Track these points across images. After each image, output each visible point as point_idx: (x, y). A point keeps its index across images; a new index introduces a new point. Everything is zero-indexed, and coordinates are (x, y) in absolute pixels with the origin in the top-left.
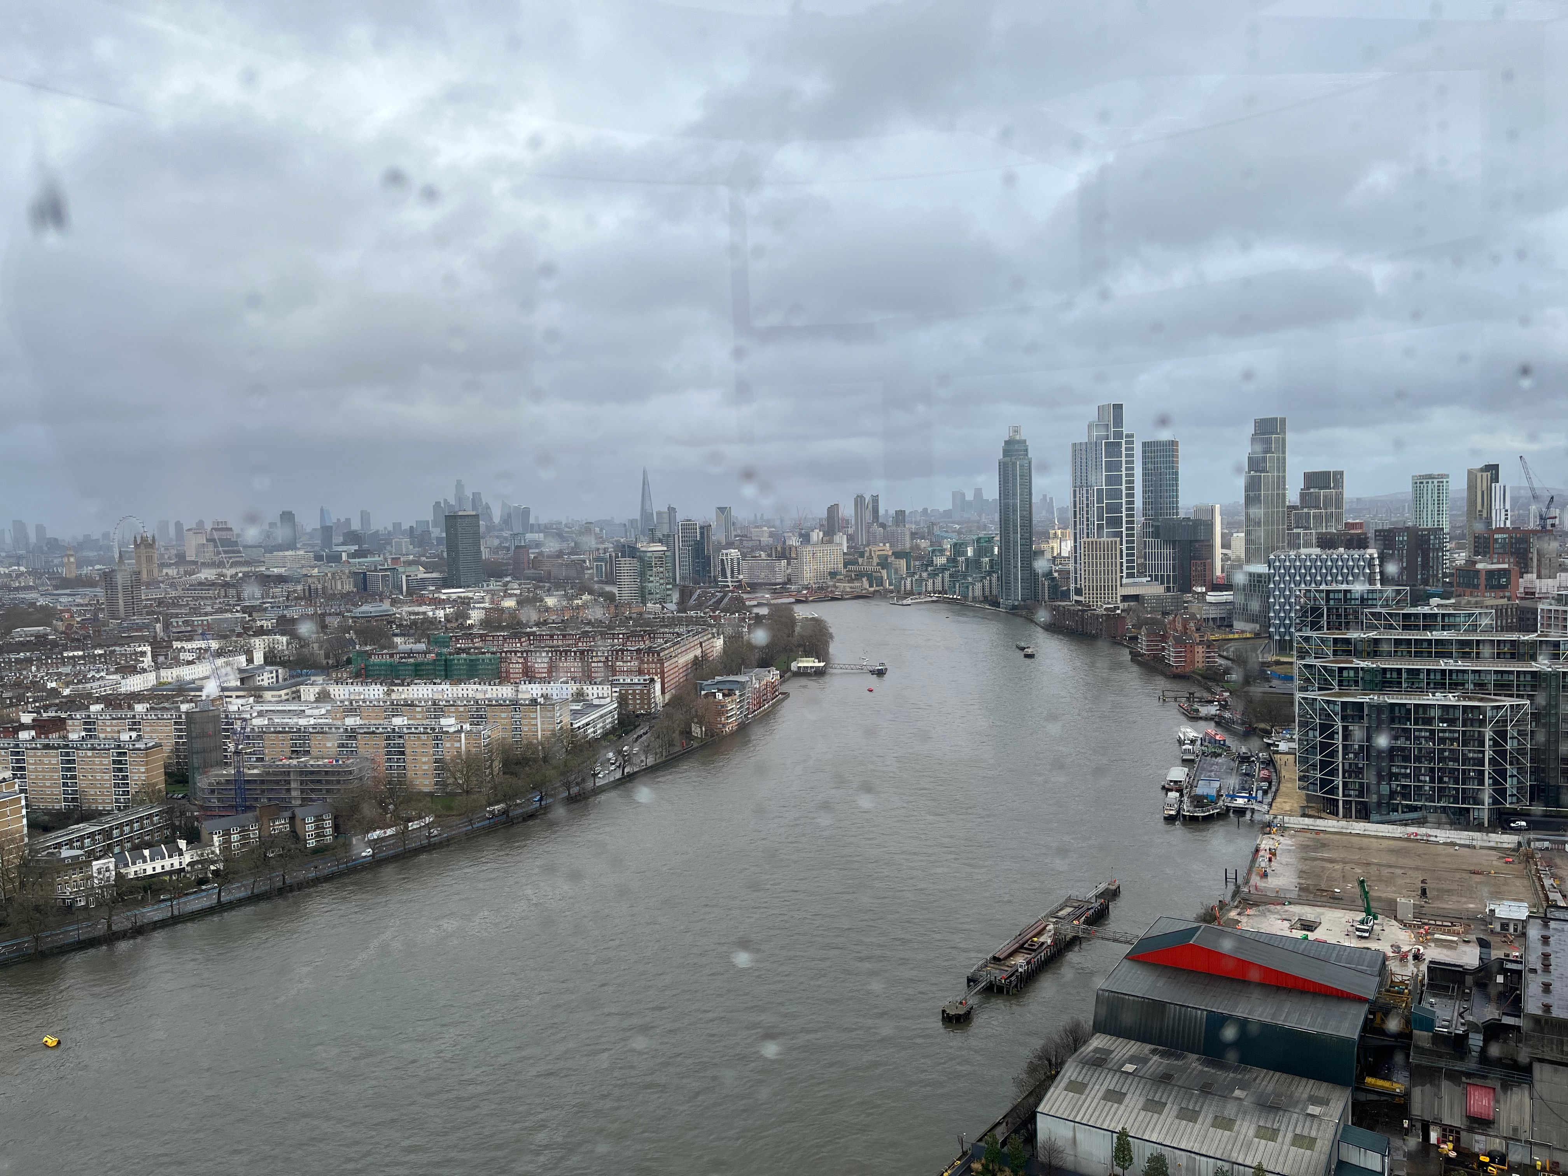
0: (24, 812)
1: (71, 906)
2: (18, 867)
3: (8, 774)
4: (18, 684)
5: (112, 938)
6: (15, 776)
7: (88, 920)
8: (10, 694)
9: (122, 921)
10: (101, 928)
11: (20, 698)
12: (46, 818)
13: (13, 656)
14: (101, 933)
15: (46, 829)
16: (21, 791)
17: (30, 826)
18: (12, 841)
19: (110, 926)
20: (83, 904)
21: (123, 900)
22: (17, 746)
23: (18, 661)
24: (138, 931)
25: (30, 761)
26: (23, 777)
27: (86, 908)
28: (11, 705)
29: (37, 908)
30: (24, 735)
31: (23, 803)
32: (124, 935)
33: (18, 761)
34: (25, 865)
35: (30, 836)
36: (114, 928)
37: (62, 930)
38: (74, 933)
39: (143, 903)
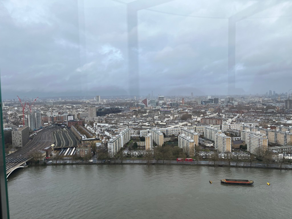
0: (267, 142)
1: (274, 161)
2: (266, 152)
3: (265, 135)
4: (268, 119)
5: (281, 169)
6: (266, 135)
7: (277, 164)
8: (267, 121)
9: (283, 166)
10: (279, 166)
11: (268, 122)
12: (271, 144)
13: (267, 114)
14: (279, 167)
15: (271, 146)
16: (267, 138)
17: (268, 145)
18: (265, 147)
19: (281, 167)
20: (276, 161)
21: (284, 162)
22: (267, 130)
23: (268, 115)
24: (286, 169)
25: (269, 133)
26: (267, 136)
27: (277, 162)
28: (267, 123)
29: (268, 160)
30: (268, 129)
31: (267, 140)
32: (284, 169)
33: (267, 133)
34: (267, 152)
35: (268, 147)
36: (282, 167)
37: (272, 165)
38: (274, 166)
39: (288, 164)
